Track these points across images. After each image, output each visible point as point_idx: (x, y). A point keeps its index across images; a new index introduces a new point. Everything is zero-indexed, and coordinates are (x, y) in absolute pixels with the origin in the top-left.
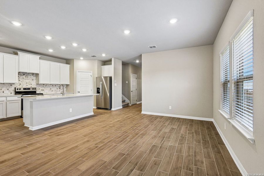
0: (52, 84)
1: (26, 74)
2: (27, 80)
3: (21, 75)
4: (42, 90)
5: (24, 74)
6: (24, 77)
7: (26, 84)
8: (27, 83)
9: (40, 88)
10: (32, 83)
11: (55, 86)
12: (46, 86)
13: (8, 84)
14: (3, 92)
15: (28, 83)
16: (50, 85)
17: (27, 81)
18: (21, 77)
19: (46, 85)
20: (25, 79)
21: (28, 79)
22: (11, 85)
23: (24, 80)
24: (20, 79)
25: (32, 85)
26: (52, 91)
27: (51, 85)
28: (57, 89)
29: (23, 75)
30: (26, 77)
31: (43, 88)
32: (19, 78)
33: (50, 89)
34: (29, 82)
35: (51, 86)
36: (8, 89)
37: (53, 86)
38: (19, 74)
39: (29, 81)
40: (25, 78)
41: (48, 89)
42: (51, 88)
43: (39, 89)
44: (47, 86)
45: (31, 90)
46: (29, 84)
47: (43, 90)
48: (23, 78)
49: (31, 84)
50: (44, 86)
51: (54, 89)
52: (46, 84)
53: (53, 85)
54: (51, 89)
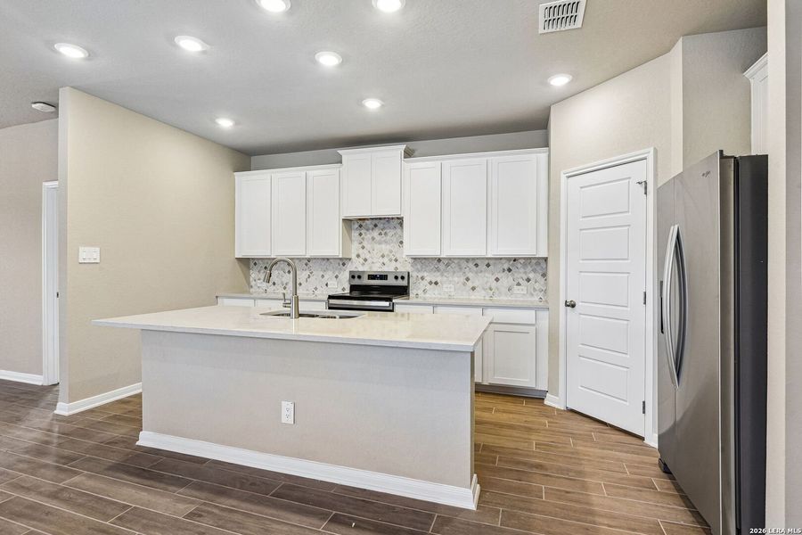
0: (473, 259)
1: (380, 225)
2: (383, 246)
3: (368, 230)
4: (431, 283)
5: (376, 226)
6: (375, 233)
7: (381, 260)
8: (383, 256)
9: (425, 274)
10: (398, 256)
11: (488, 265)
12: (448, 265)
13: (338, 261)
14: (327, 285)
15: (388, 255)
16: (464, 264)
17: (385, 248)
18: (368, 235)
19: (450, 261)
20: (380, 243)
21: (386, 242)
22: (344, 264)
23: (377, 247)
24: (365, 244)
25: (398, 264)
26: (473, 289)
27: (467, 260)
28: (497, 280)
29: (373, 229)
30: (380, 234)
31: (439, 274)
32: (363, 239)
33: (463, 279)
34: (391, 252)
35: (471, 265)
36: (337, 277)
37: (477, 265)
38: (364, 224)
39: (388, 247)
40: (378, 238)
41: (456, 279)
42: (470, 275)
43: (422, 278)
44: (453, 265)
45: (391, 282)
46: (391, 260)
47: (436, 283)
48: (373, 239)
49: (396, 260)
50: (442, 266)
51: (484, 279)
52: (450, 259)
53: (475, 262)
54: (468, 279)
